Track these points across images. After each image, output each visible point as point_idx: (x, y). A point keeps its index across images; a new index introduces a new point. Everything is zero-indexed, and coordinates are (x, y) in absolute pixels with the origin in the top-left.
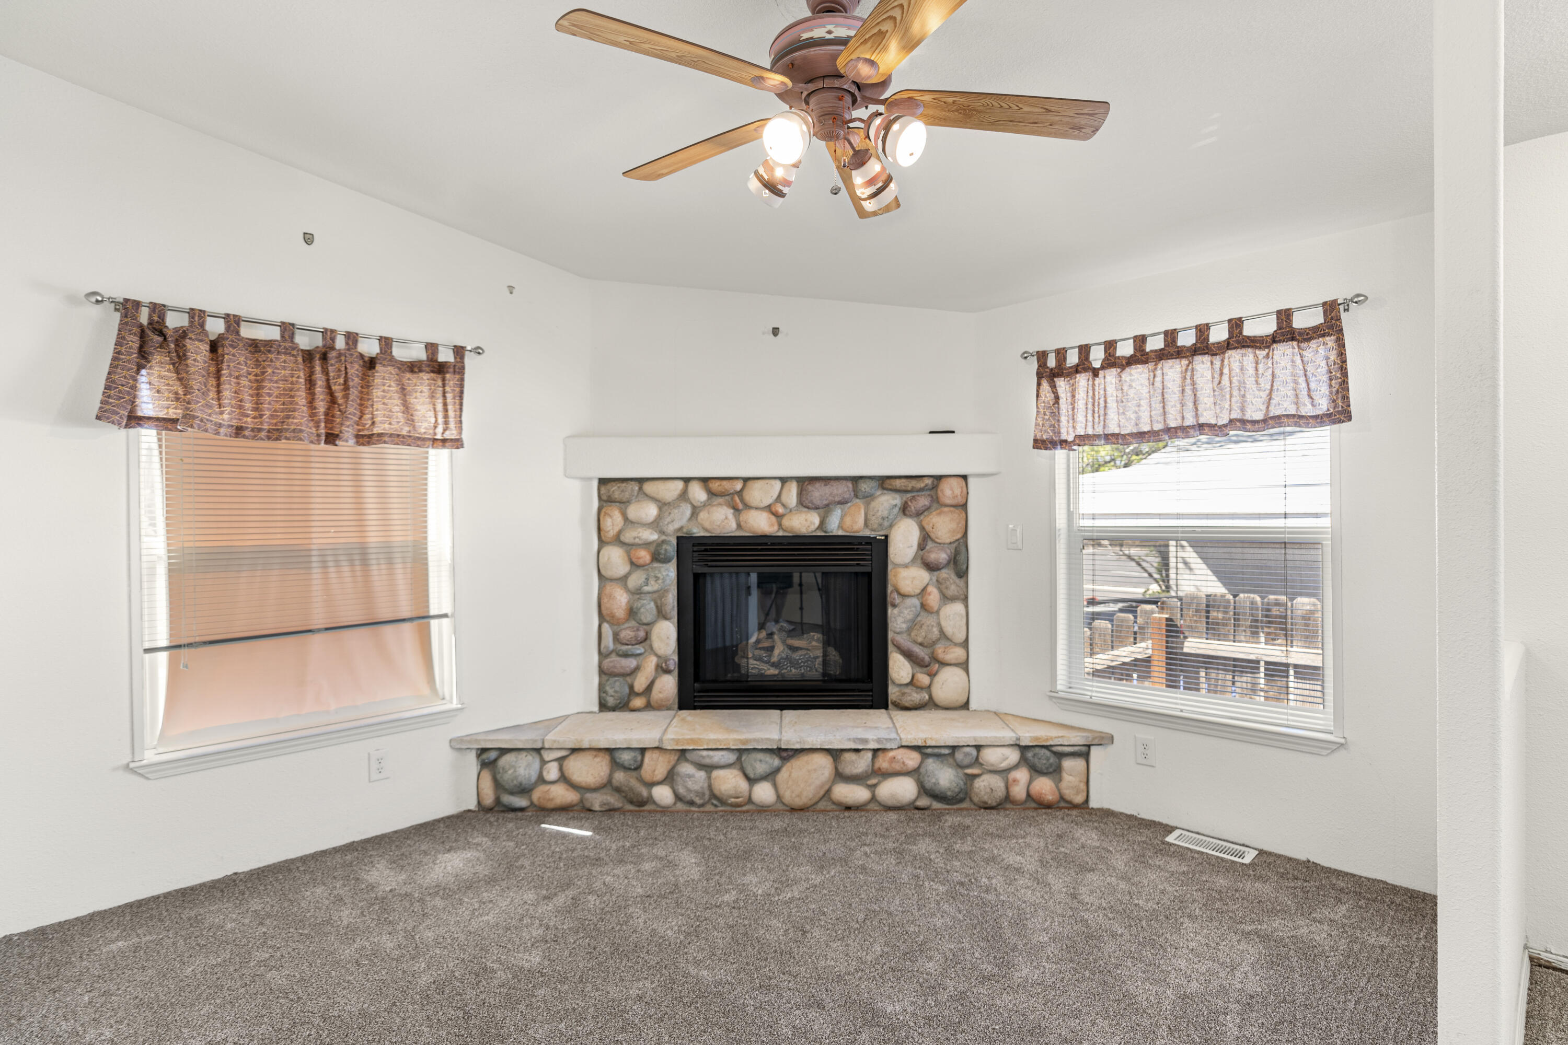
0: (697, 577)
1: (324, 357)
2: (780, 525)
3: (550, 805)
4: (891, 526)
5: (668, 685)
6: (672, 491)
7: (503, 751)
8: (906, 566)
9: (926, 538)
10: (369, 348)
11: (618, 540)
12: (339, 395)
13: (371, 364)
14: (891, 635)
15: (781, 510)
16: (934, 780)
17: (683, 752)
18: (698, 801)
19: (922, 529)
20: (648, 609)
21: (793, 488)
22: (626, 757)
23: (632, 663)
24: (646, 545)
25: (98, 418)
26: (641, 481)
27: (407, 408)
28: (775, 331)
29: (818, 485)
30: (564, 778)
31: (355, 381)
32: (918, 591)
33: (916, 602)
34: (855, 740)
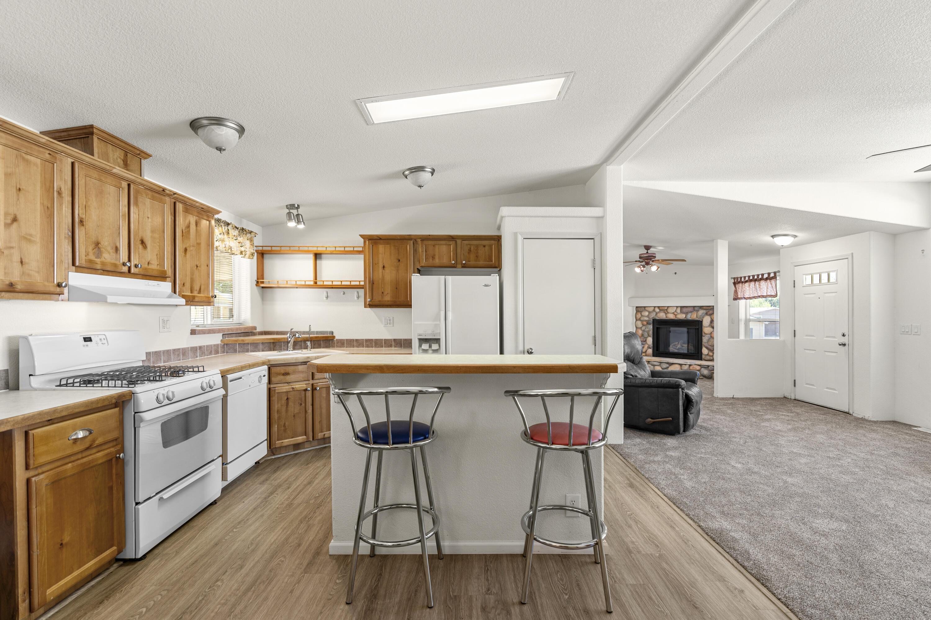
0: (657, 328)
2: (676, 317)
4: (703, 318)
5: (650, 351)
6: (651, 309)
8: (707, 327)
9: (712, 320)
11: (640, 320)
14: (703, 343)
15: (676, 313)
16: (703, 373)
19: (711, 318)
20: (646, 334)
21: (679, 309)
23: (643, 346)
24: (646, 321)
26: (645, 307)
28: (676, 273)
29: (685, 308)
32: (710, 333)
33: (709, 335)
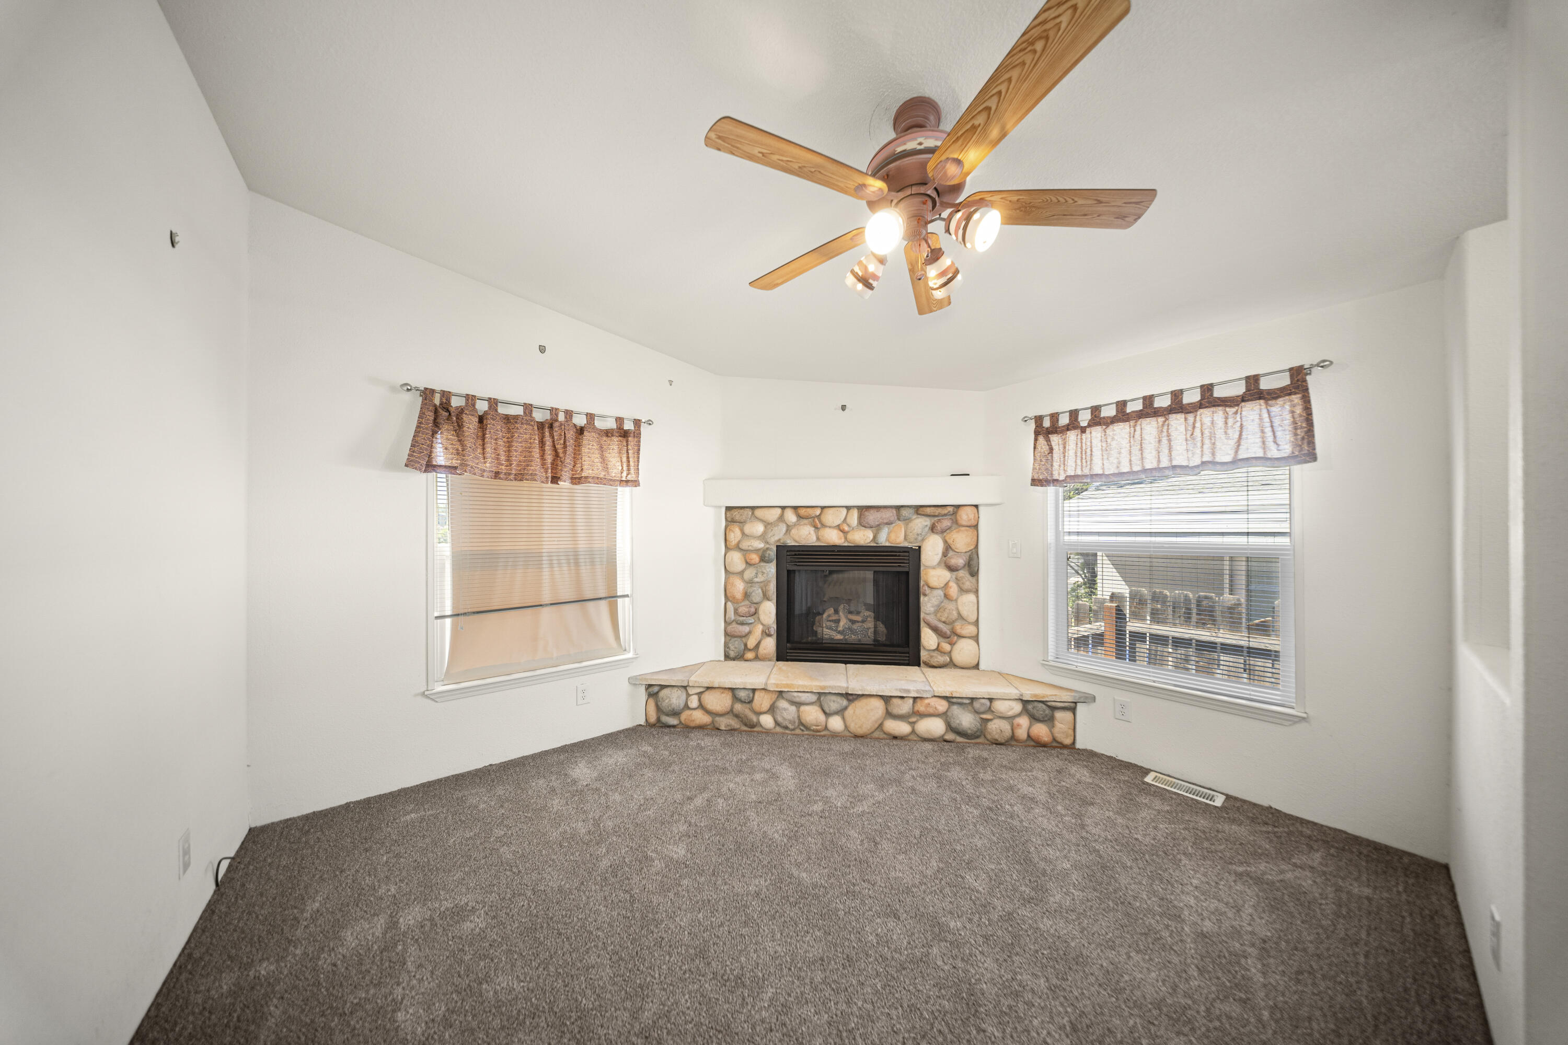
0: (790, 573)
1: (551, 427)
2: (846, 538)
3: (692, 724)
4: (923, 540)
5: (770, 645)
6: (773, 515)
7: (663, 687)
8: (934, 568)
9: (948, 548)
10: (580, 421)
11: (738, 547)
12: (560, 451)
13: (581, 431)
14: (922, 615)
15: (846, 528)
16: (958, 722)
17: (781, 692)
18: (791, 727)
19: (945, 542)
20: (757, 594)
21: (855, 514)
22: (742, 695)
23: (746, 629)
24: (756, 551)
25: (406, 465)
26: (753, 508)
27: (603, 460)
28: (843, 408)
29: (872, 511)
30: (701, 706)
31: (571, 442)
32: (942, 585)
33: (940, 593)
34: (901, 690)
